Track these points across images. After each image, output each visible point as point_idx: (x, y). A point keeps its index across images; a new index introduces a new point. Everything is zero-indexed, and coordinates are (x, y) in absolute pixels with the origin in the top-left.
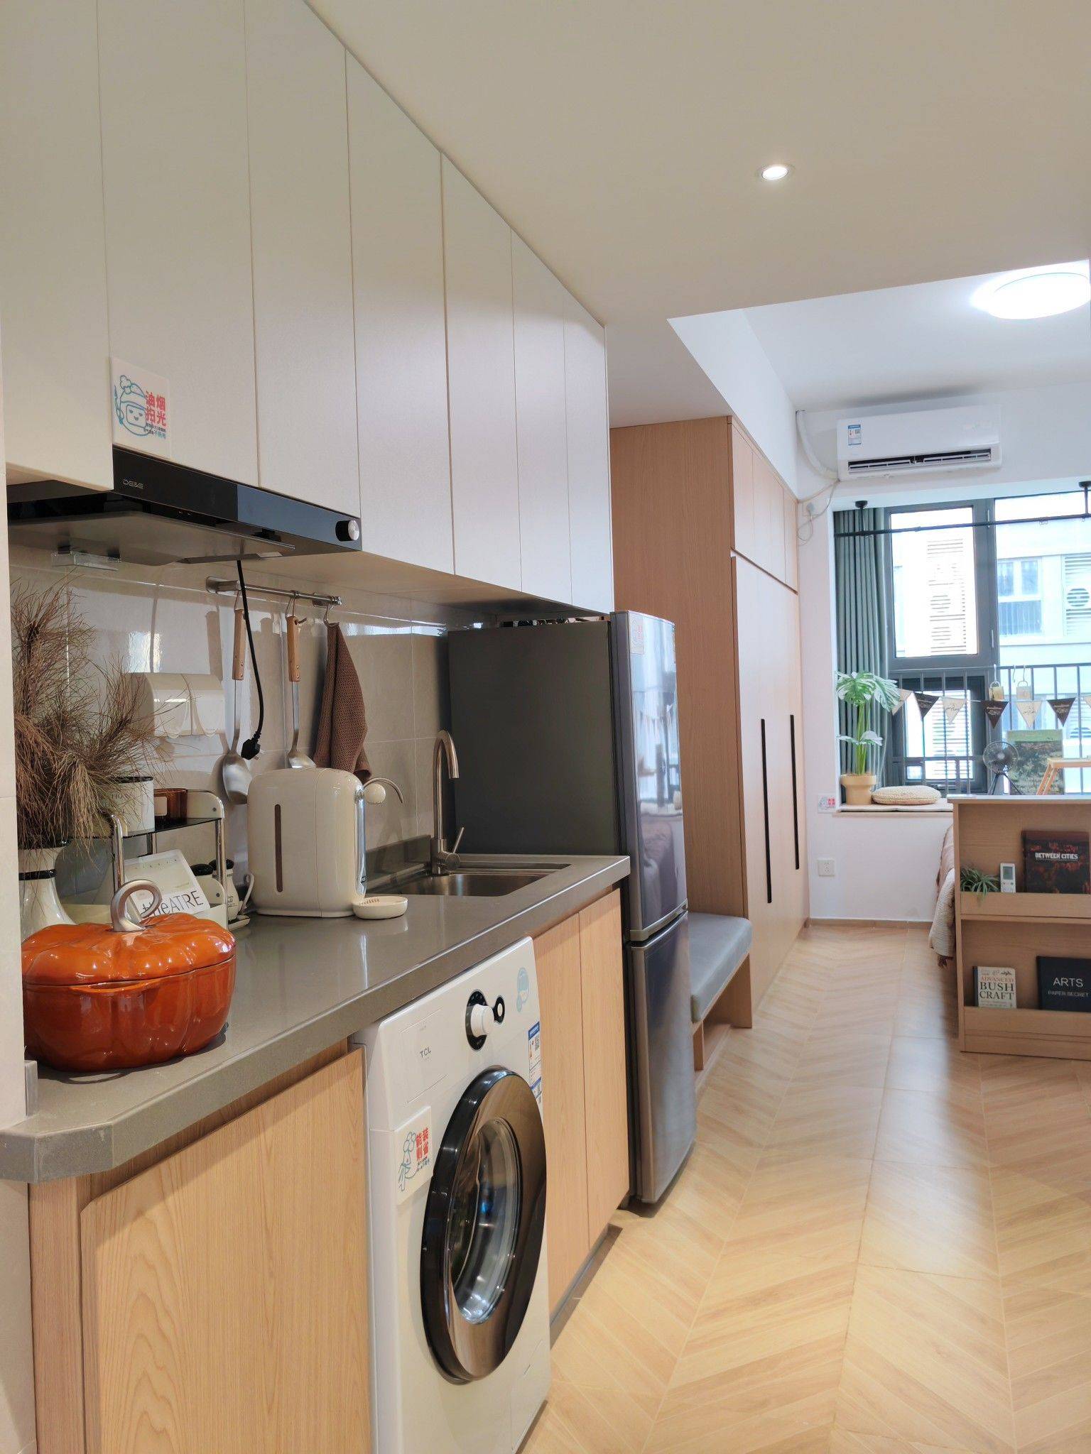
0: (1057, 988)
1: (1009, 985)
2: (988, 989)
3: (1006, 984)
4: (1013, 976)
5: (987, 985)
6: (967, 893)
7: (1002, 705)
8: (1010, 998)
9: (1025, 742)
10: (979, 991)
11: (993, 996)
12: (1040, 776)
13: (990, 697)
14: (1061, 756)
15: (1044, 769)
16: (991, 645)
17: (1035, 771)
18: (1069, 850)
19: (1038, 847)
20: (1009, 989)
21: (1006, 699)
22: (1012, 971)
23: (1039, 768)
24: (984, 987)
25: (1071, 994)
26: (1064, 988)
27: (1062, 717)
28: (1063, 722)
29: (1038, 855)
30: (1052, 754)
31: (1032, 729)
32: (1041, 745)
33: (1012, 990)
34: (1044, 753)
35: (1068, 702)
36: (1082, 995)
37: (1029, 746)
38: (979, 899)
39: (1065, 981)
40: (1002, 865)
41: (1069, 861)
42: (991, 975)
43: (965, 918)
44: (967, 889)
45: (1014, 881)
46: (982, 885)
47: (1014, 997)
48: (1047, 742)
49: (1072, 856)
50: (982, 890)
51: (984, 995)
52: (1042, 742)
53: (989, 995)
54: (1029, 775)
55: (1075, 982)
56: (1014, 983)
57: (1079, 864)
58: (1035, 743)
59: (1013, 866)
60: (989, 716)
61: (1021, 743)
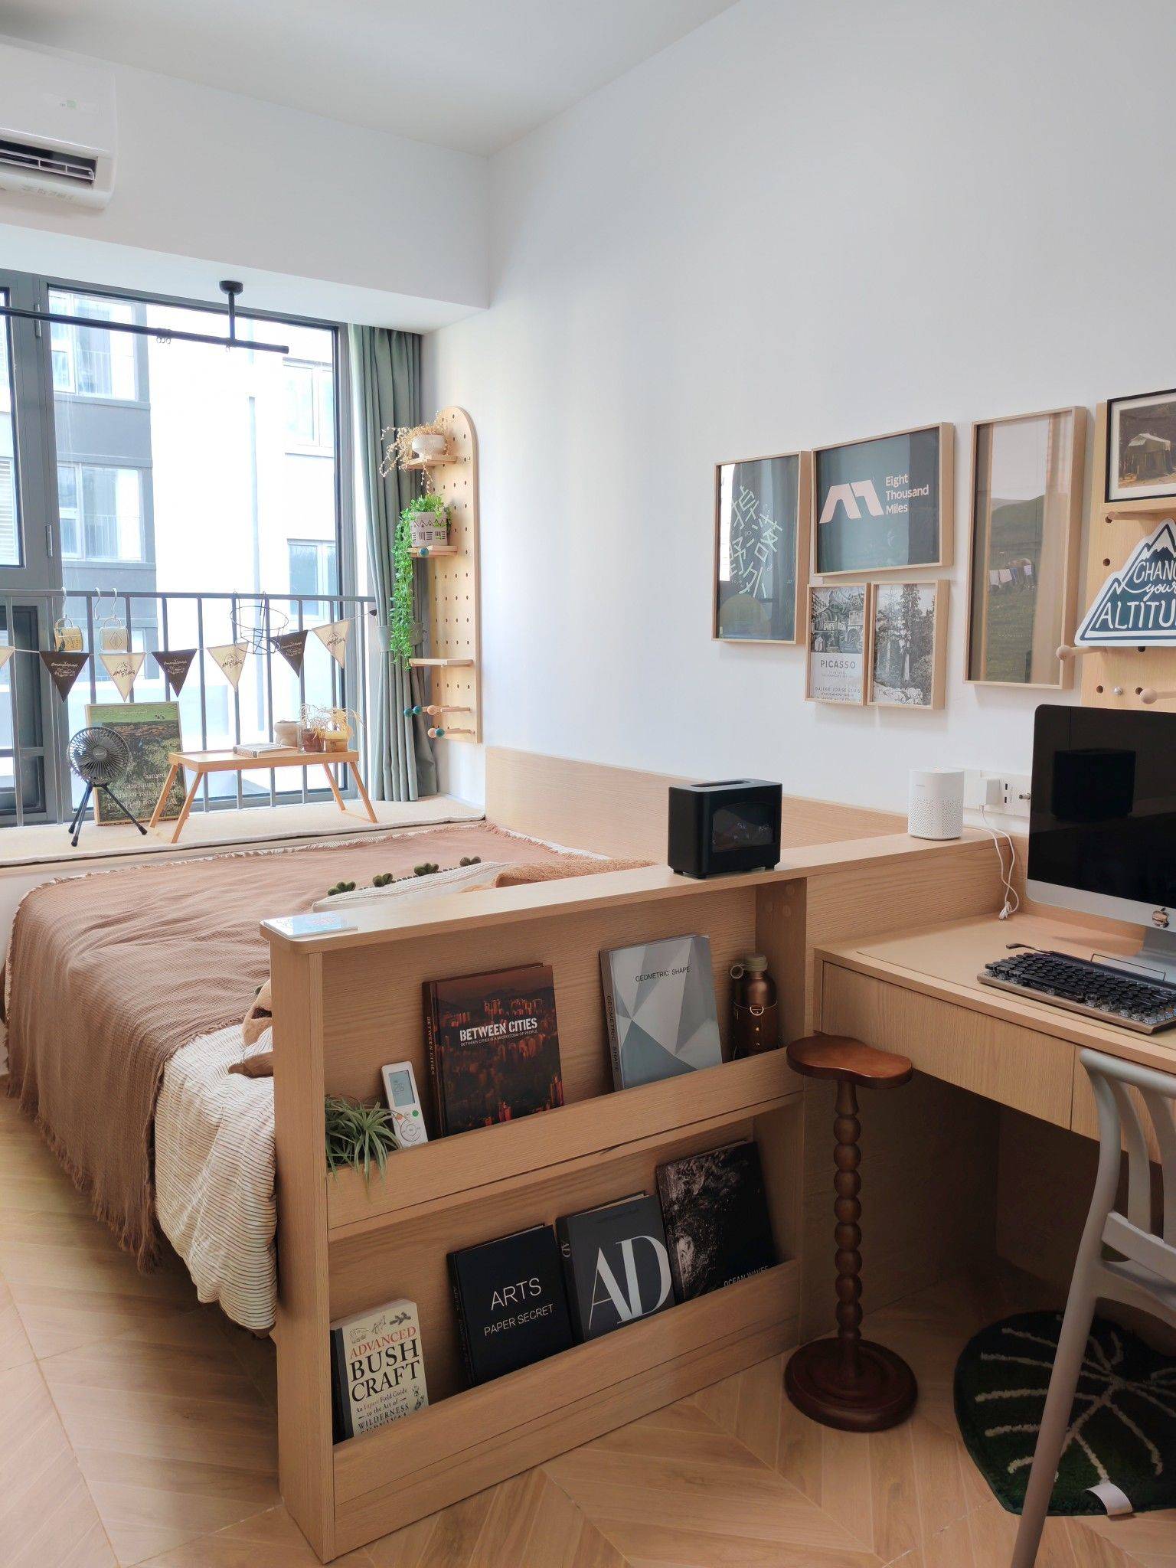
0: (501, 1313)
1: (408, 1346)
2: (368, 1375)
3: (402, 1346)
4: (414, 1322)
5: (365, 1366)
6: (342, 1173)
7: (78, 660)
8: (414, 1377)
9: (117, 724)
10: (351, 1386)
11: (378, 1387)
12: (147, 781)
13: (58, 645)
14: (179, 748)
15: (154, 769)
16: (48, 554)
17: (138, 773)
18: (521, 1012)
19: (464, 1017)
20: (409, 1355)
21: (86, 650)
22: (411, 1309)
23: (146, 770)
24: (358, 1374)
25: (523, 1319)
26: (513, 1309)
27: (176, 680)
28: (178, 692)
29: (465, 1035)
30: (165, 743)
31: (128, 701)
32: (146, 728)
33: (415, 1355)
34: (148, 742)
35: (186, 657)
36: (541, 1312)
37: (128, 730)
38: (367, 1180)
39: (509, 1292)
40: (387, 1071)
41: (522, 1036)
42: (370, 1338)
43: (333, 1237)
44: (339, 1161)
45: (417, 1106)
46: (371, 1140)
47: (420, 1370)
48: (155, 723)
49: (527, 1024)
50: (373, 1153)
51: (361, 1391)
52: (148, 724)
53: (371, 1389)
54: (128, 781)
55: (526, 1286)
56: (418, 1336)
57: (542, 1036)
58: (137, 725)
59: (407, 1066)
60: (56, 679)
61: (112, 725)
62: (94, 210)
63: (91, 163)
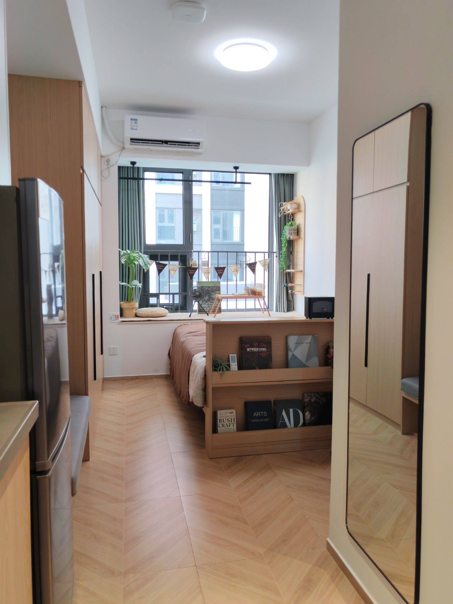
0: (256, 418)
1: (233, 419)
2: (222, 423)
3: (231, 419)
4: (234, 414)
5: (222, 420)
6: (216, 372)
7: (195, 269)
8: (233, 426)
9: (204, 287)
10: (218, 424)
11: (225, 426)
12: (211, 302)
13: (190, 265)
14: (220, 293)
15: (213, 299)
16: (190, 241)
17: (209, 300)
18: (263, 346)
19: (248, 345)
20: (233, 421)
21: (197, 267)
22: (234, 411)
23: (211, 299)
24: (220, 422)
25: (261, 420)
26: (259, 418)
27: (220, 275)
28: (220, 278)
29: (248, 349)
30: (216, 292)
31: (207, 280)
32: (211, 288)
33: (234, 421)
34: (212, 292)
35: (224, 268)
36: (266, 420)
37: (206, 289)
38: (221, 375)
39: (258, 413)
40: (230, 355)
41: (263, 352)
42: (224, 415)
43: (214, 386)
44: (215, 370)
45: (236, 364)
46: (223, 368)
47: (235, 425)
48: (214, 287)
49: (264, 349)
50: (223, 370)
51: (221, 426)
52: (212, 287)
53: (223, 426)
54: (206, 302)
55: (263, 413)
56: (235, 417)
57: (268, 353)
58: (209, 287)
59: (235, 355)
60: (189, 274)
61: (202, 287)
62: (200, 154)
63: (199, 143)
